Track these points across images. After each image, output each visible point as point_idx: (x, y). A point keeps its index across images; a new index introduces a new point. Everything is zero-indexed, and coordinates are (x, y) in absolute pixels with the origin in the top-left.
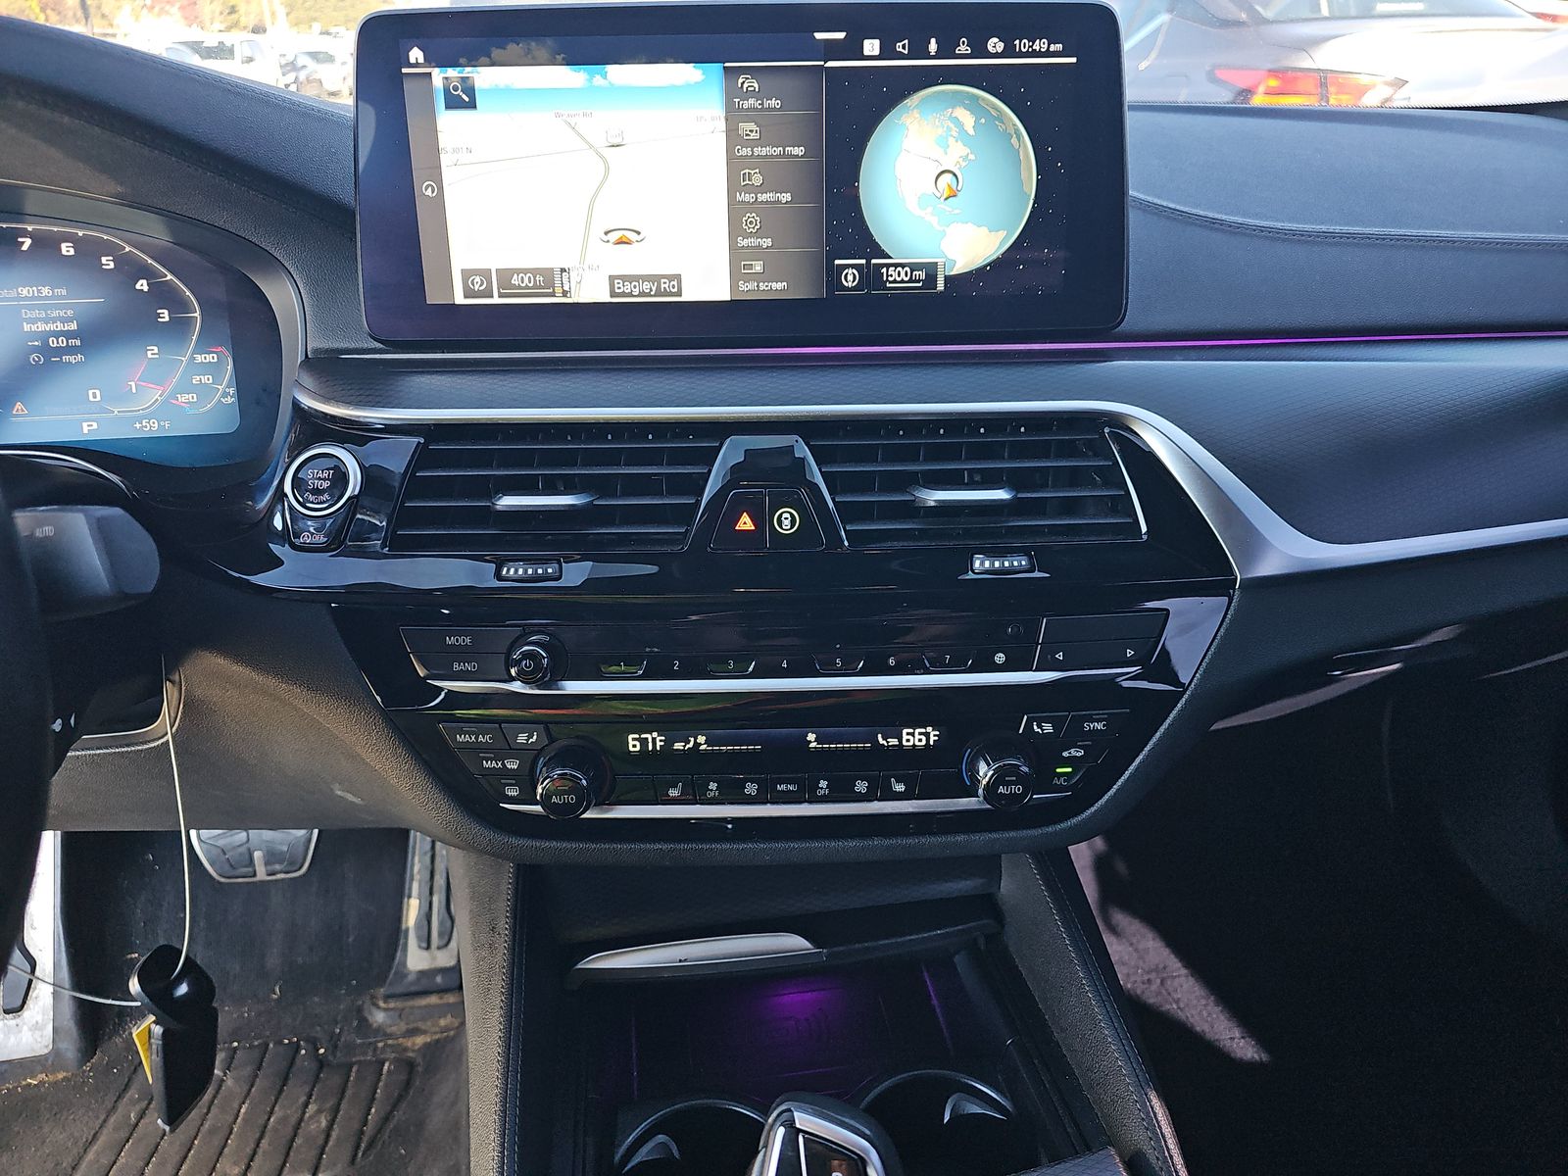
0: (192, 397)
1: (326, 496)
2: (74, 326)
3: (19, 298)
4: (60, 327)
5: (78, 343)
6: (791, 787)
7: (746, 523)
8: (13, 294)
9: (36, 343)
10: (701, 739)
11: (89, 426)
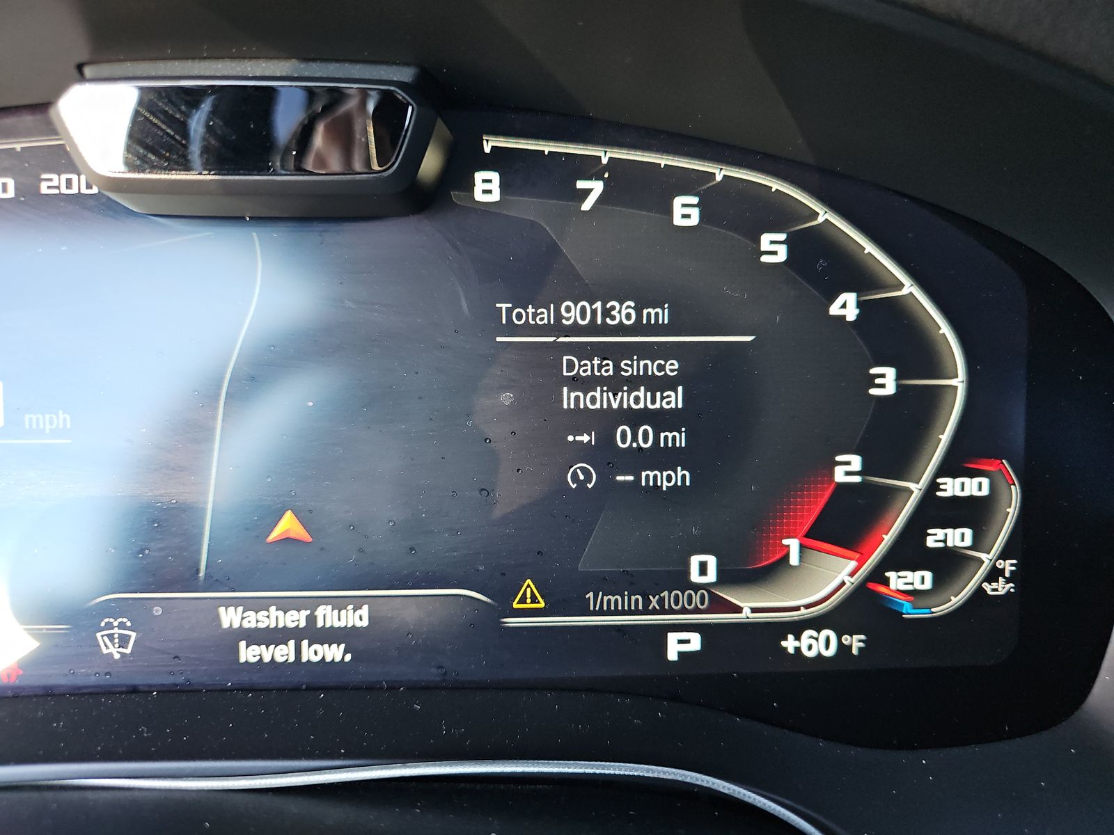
0: (921, 579)
2: (674, 400)
3: (557, 328)
4: (642, 399)
5: (681, 439)
8: (545, 316)
9: (585, 438)
11: (681, 642)
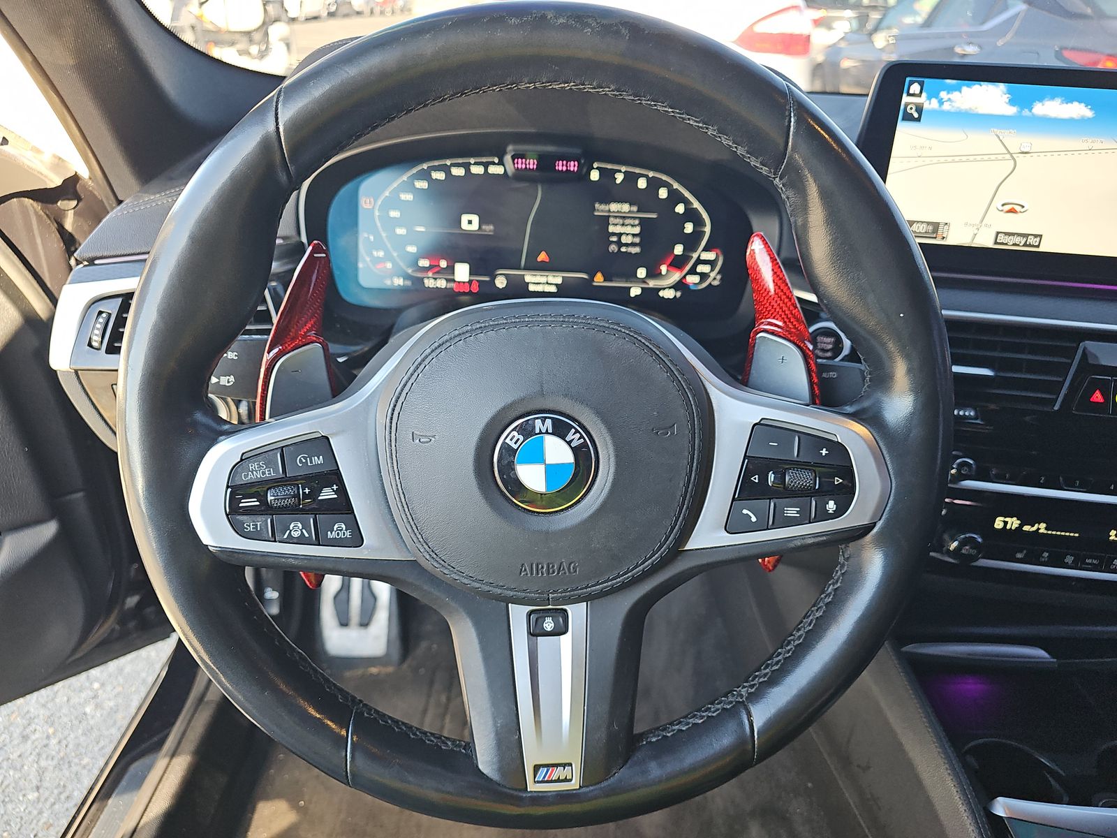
0: (696, 279)
1: (829, 354)
3: (609, 211)
4: (629, 230)
5: (638, 241)
6: (1095, 562)
7: (1098, 397)
10: (1043, 526)
11: (635, 291)
